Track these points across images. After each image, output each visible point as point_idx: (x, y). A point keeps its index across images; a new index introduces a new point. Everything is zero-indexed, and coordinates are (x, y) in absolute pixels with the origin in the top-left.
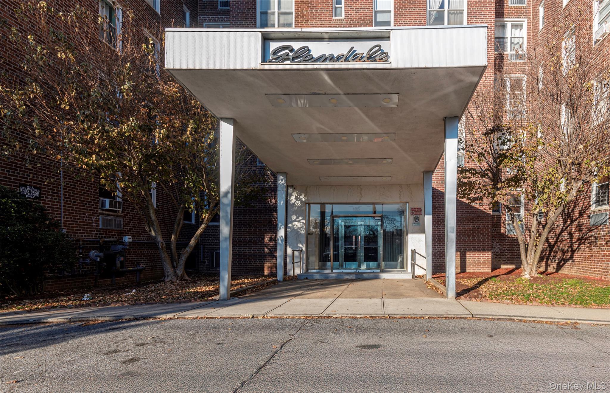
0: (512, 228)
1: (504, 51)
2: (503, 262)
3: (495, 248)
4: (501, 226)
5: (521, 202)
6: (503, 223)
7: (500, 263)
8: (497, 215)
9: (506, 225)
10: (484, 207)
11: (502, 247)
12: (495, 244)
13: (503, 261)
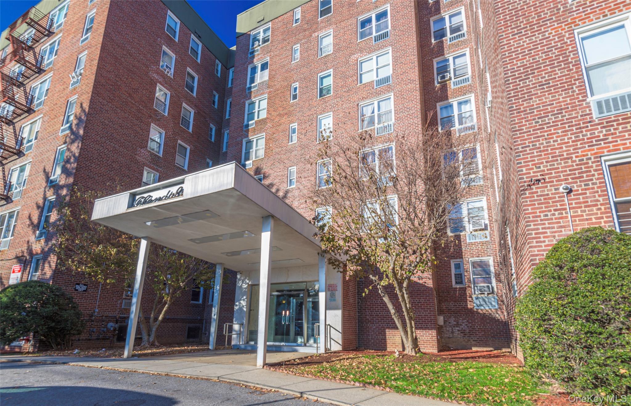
0: (482, 303)
1: (452, 127)
2: (473, 343)
3: (461, 325)
4: (467, 300)
5: (490, 272)
6: (471, 297)
7: (469, 343)
8: (460, 288)
9: (474, 299)
10: (424, 280)
11: (470, 325)
12: (460, 321)
13: (474, 341)
